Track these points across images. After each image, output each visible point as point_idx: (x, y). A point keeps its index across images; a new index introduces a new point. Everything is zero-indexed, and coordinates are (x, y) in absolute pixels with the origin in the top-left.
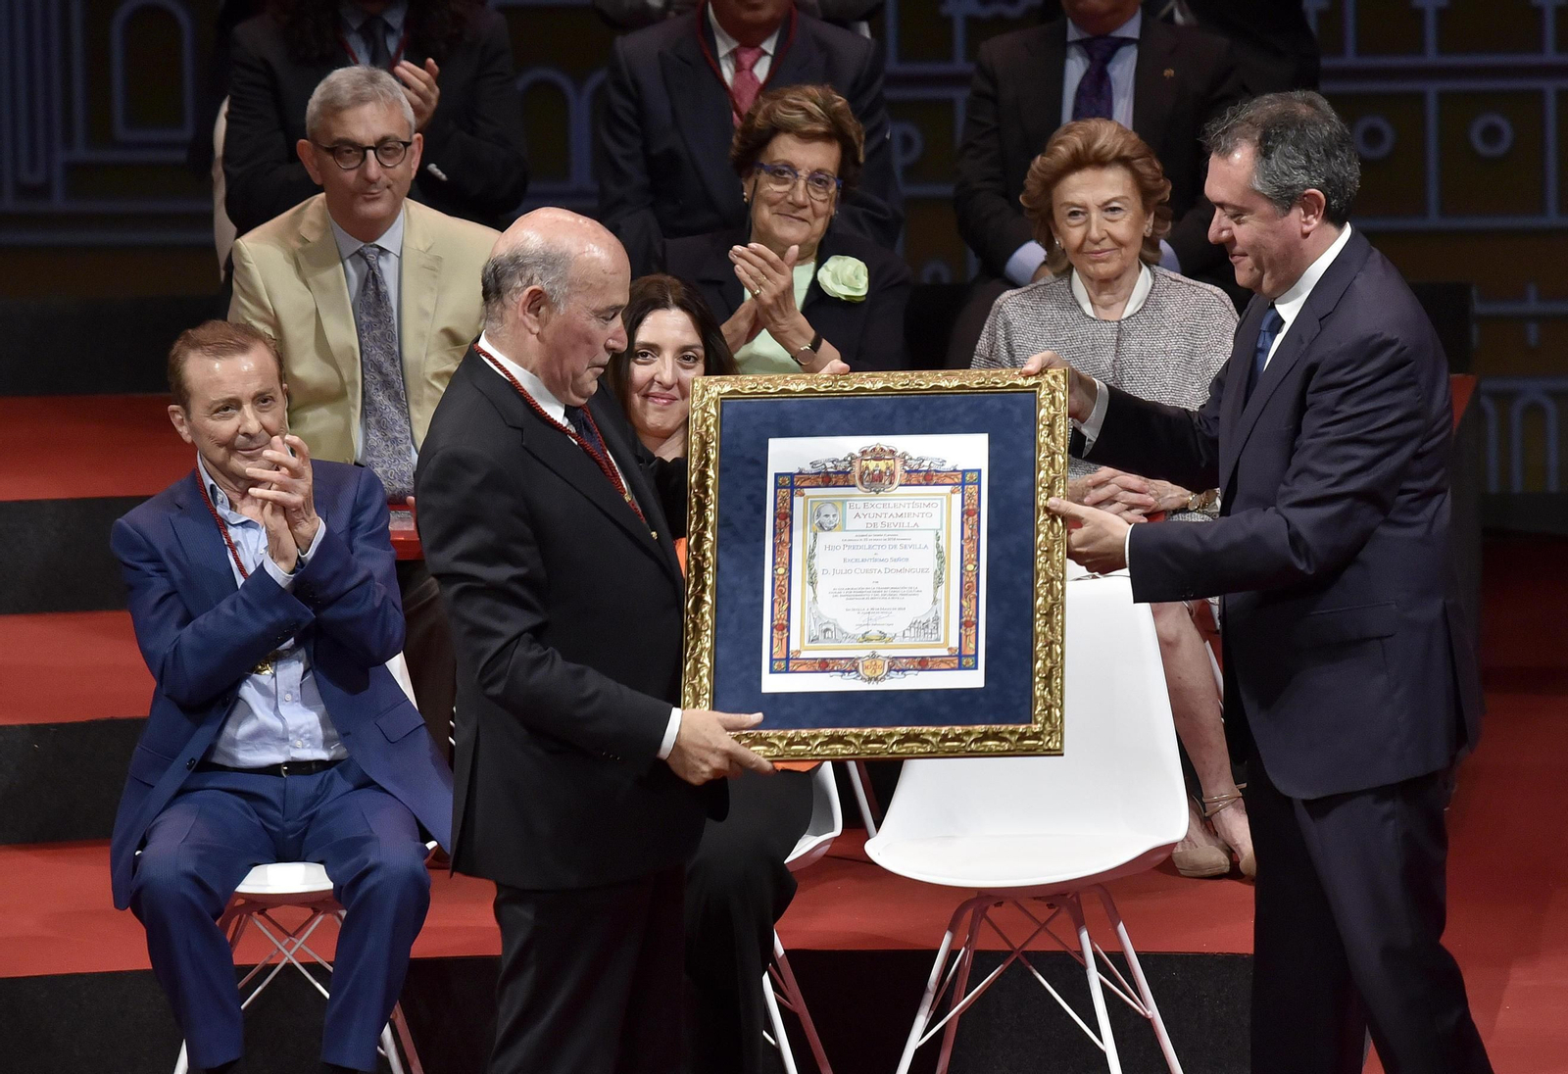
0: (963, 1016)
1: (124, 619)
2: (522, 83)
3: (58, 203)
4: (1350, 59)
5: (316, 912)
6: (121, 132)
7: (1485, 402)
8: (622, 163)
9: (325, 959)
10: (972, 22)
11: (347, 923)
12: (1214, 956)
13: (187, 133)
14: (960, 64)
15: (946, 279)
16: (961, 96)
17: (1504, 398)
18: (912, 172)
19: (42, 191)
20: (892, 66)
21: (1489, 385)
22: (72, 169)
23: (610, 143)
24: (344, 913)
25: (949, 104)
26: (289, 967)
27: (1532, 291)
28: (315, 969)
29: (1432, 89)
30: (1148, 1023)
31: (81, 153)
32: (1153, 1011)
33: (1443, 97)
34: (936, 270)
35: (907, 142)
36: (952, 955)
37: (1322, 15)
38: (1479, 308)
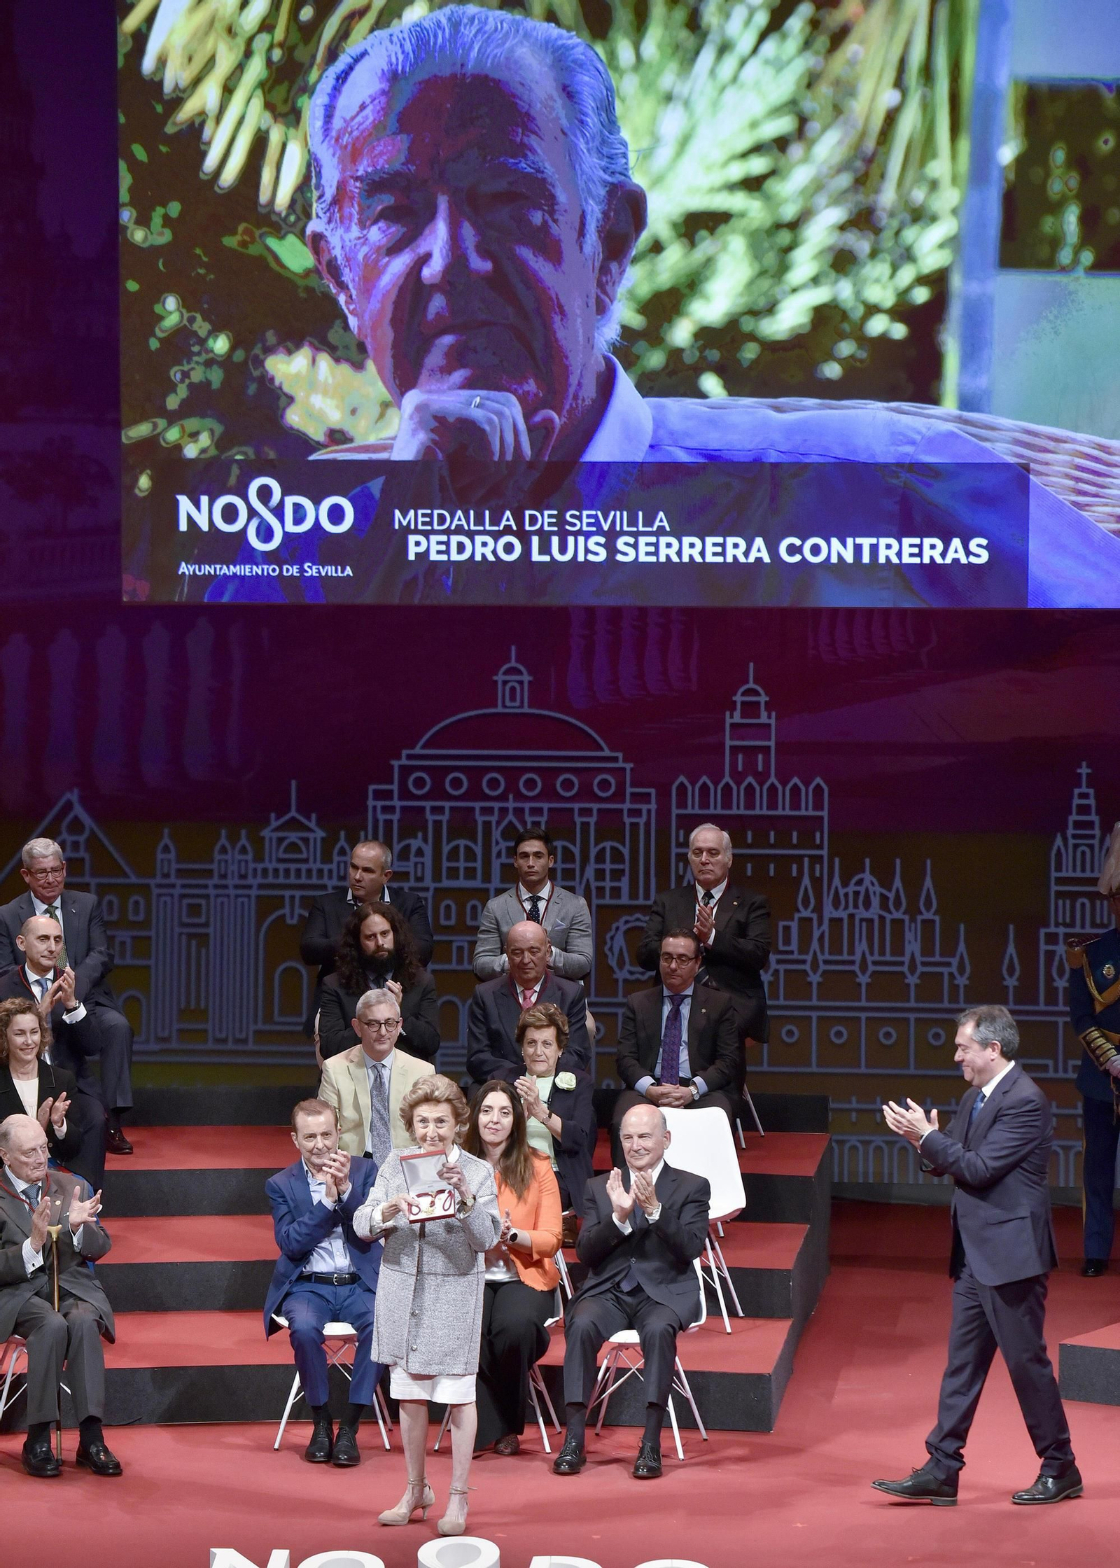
0: (611, 1395)
1: (270, 1219)
2: (439, 1002)
3: (251, 1046)
4: (782, 1002)
5: (345, 1343)
6: (277, 1018)
7: (834, 1144)
8: (480, 1036)
9: (349, 1361)
10: (625, 981)
11: (359, 1348)
12: (715, 1373)
13: (304, 1019)
14: (620, 999)
15: (612, 1087)
16: (620, 1011)
17: (841, 1143)
18: (599, 1042)
19: (245, 1041)
20: (593, 999)
21: (835, 1137)
22: (257, 1032)
23: (475, 1029)
24: (357, 1344)
25: (616, 1015)
26: (334, 1365)
27: (854, 1099)
28: (344, 1366)
29: (814, 1014)
30: (687, 1399)
31: (260, 1026)
32: (689, 1394)
33: (819, 1018)
34: (609, 1083)
35: (598, 1029)
36: (607, 1369)
37: (770, 983)
38: (832, 1105)
